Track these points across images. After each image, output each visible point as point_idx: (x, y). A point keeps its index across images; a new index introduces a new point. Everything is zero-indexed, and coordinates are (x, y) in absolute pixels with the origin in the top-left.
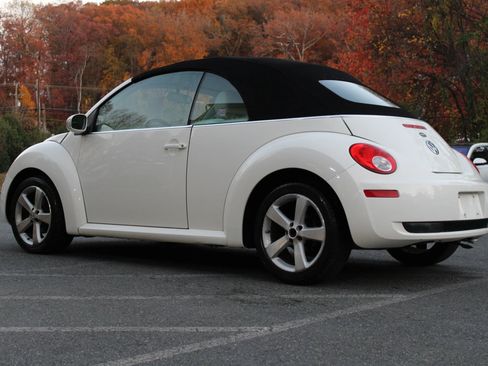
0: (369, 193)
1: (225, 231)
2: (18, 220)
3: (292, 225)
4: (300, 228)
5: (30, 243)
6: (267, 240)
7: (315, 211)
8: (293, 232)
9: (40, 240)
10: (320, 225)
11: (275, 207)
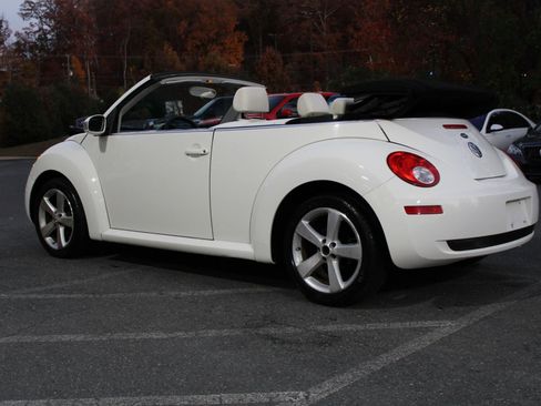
0: (411, 210)
1: (253, 244)
2: (43, 224)
3: (324, 241)
4: (334, 245)
5: (55, 247)
6: (298, 259)
7: (350, 227)
8: (326, 250)
9: (64, 244)
10: (355, 241)
11: (305, 222)
